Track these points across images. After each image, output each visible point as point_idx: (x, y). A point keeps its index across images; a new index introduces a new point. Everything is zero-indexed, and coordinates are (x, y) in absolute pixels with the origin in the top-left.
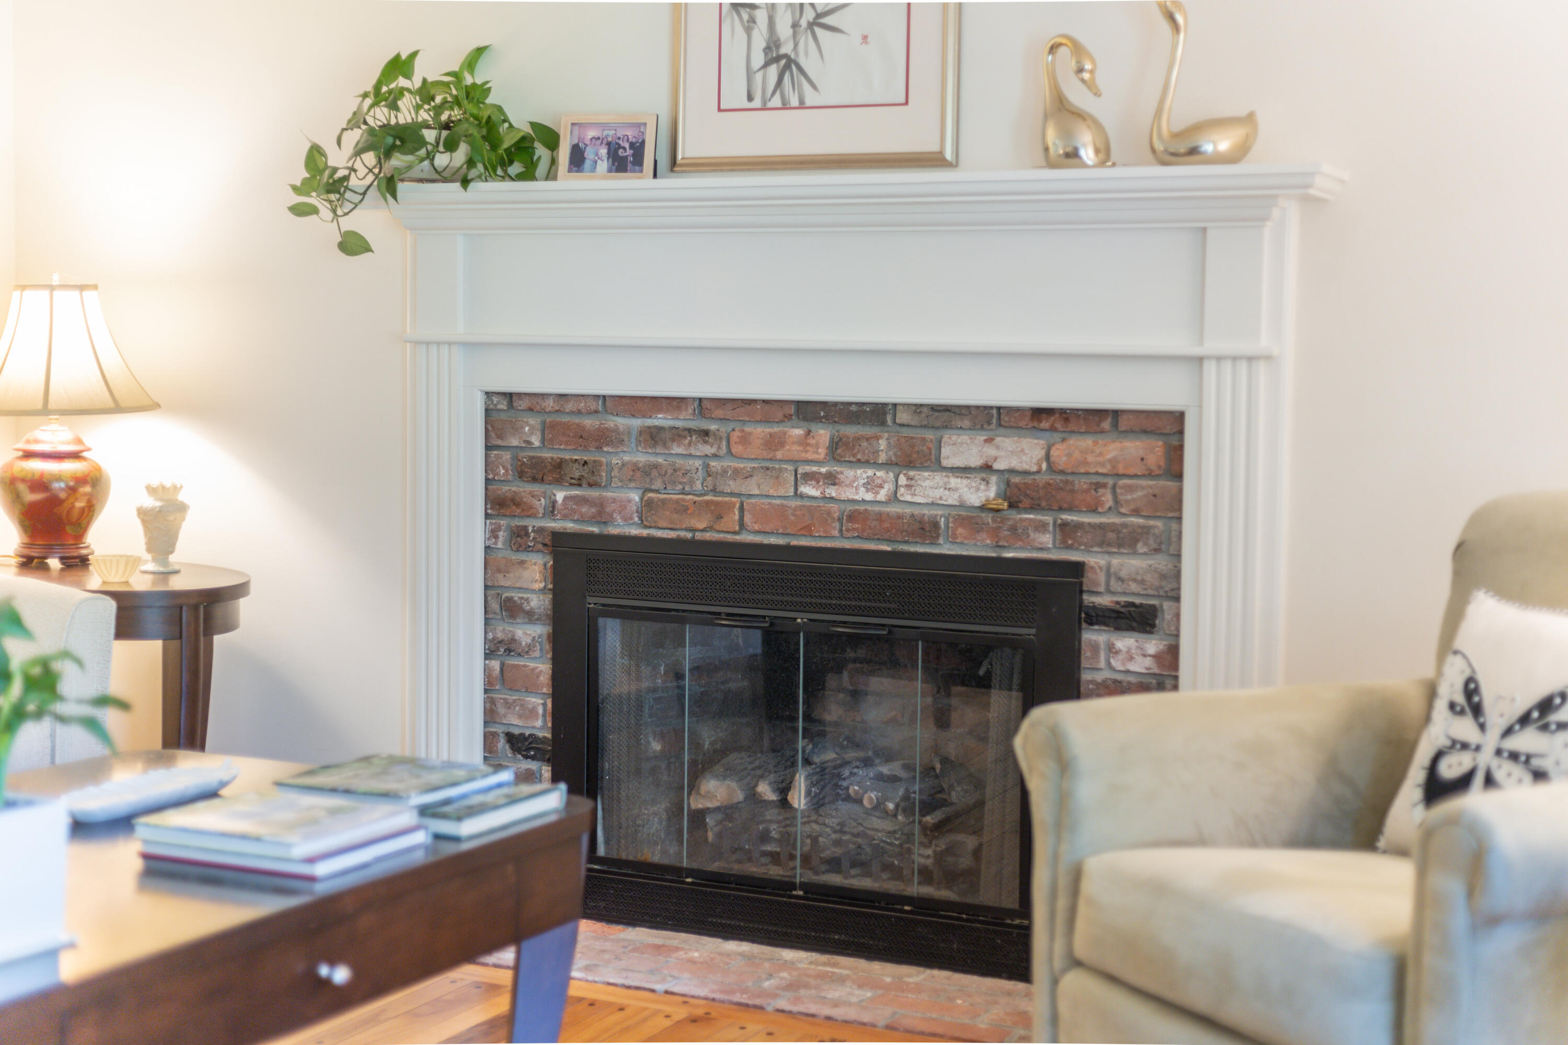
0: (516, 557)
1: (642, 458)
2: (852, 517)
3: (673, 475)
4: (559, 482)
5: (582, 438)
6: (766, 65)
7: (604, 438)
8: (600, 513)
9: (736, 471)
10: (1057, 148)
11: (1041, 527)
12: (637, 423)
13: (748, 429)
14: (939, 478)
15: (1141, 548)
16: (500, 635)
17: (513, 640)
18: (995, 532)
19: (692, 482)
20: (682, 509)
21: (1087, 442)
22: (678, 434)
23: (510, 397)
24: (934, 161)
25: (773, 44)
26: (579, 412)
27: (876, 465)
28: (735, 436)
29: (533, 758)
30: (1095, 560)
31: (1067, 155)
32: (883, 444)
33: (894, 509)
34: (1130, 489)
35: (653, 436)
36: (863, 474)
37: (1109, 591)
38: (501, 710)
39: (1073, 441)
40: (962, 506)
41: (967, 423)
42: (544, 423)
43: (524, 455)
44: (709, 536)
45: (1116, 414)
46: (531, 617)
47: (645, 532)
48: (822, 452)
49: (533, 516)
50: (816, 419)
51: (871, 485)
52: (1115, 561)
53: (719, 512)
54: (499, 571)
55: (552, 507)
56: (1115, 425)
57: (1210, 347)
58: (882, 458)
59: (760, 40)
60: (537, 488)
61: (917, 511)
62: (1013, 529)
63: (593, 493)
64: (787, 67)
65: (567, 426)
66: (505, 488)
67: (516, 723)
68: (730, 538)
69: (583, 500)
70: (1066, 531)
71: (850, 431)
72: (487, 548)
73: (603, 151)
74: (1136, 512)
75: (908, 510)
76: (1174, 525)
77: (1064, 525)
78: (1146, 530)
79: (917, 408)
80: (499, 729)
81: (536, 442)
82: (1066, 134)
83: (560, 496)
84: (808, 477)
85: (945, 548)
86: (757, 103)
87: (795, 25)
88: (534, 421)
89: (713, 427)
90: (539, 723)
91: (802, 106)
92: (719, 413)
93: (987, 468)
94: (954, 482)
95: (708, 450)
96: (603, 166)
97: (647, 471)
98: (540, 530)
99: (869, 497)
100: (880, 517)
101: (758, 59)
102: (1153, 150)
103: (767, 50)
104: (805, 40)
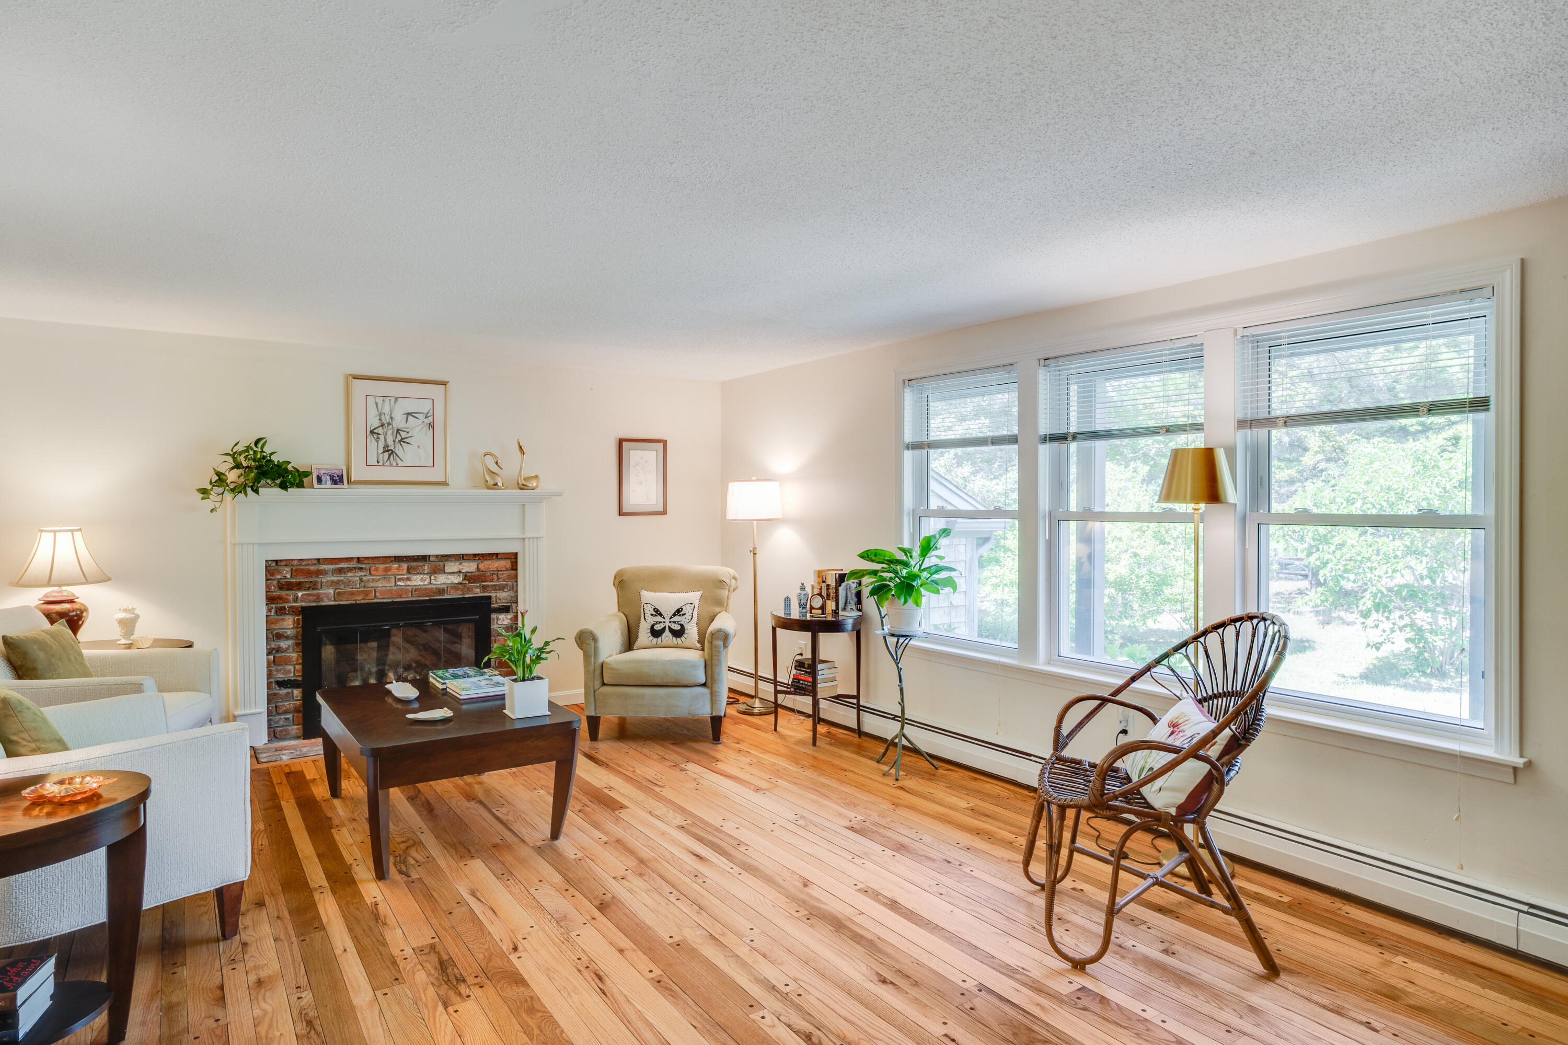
0: (279, 617)
1: (335, 578)
2: (415, 590)
3: (349, 583)
4: (299, 589)
5: (309, 573)
6: (383, 452)
7: (319, 573)
8: (317, 599)
9: (373, 580)
10: (491, 482)
11: (477, 587)
12: (331, 567)
13: (377, 566)
14: (444, 576)
15: (505, 590)
16: (273, 646)
17: (279, 647)
18: (463, 590)
19: (356, 585)
20: (352, 594)
21: (489, 562)
22: (350, 570)
23: (276, 561)
24: (445, 484)
25: (386, 446)
26: (308, 565)
27: (424, 574)
28: (372, 569)
29: (289, 688)
30: (493, 595)
31: (494, 485)
32: (426, 567)
33: (430, 587)
34: (502, 574)
35: (340, 571)
36: (419, 577)
37: (496, 603)
38: (274, 673)
39: (485, 562)
40: (452, 583)
41: (453, 559)
42: (292, 570)
43: (283, 581)
44: (363, 601)
45: (497, 554)
46: (287, 638)
47: (337, 603)
48: (405, 571)
49: (288, 601)
50: (403, 561)
51: (422, 580)
52: (498, 594)
53: (366, 593)
54: (272, 623)
55: (296, 599)
56: (497, 557)
57: (527, 535)
58: (426, 571)
59: (381, 444)
60: (288, 592)
61: (438, 586)
62: (468, 588)
63: (315, 592)
64: (392, 453)
65: (302, 570)
66: (274, 594)
67: (281, 676)
68: (371, 601)
69: (311, 595)
70: (484, 588)
71: (414, 564)
72: (267, 616)
73: (328, 478)
74: (504, 581)
75: (434, 586)
76: (515, 583)
77: (484, 586)
78: (507, 585)
79: (437, 556)
80: (272, 680)
81: (288, 576)
82: (493, 479)
83: (300, 594)
84: (399, 579)
85: (446, 597)
86: (381, 464)
87: (394, 441)
88: (288, 569)
89: (363, 566)
90: (292, 675)
91: (397, 465)
92: (366, 561)
93: (460, 572)
94: (450, 577)
95: (363, 574)
96: (329, 482)
97: (338, 582)
98: (291, 607)
99: (422, 583)
100: (426, 589)
101: (381, 450)
102: (518, 484)
103: (384, 447)
104: (398, 445)
